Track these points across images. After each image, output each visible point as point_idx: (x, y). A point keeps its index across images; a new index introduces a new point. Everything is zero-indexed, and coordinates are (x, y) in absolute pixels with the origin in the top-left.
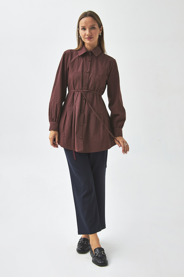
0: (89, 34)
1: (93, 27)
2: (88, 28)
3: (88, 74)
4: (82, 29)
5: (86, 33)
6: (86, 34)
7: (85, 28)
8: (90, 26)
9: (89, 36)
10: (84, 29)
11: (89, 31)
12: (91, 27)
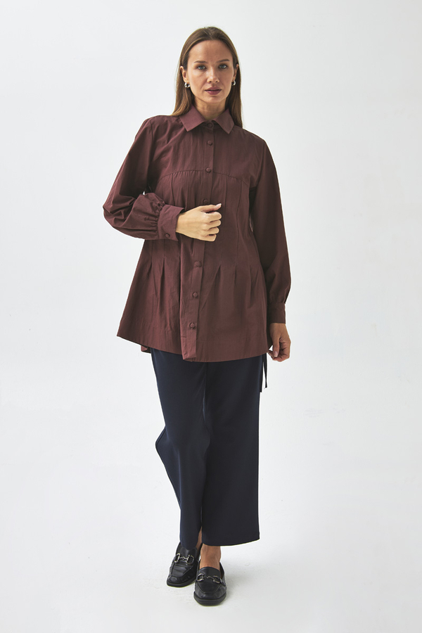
0: (214, 79)
1: (223, 65)
2: (213, 66)
3: (211, 175)
4: (197, 67)
5: (207, 76)
6: (208, 81)
7: (206, 64)
8: (217, 62)
9: (213, 85)
10: (202, 67)
11: (215, 74)
12: (218, 64)
